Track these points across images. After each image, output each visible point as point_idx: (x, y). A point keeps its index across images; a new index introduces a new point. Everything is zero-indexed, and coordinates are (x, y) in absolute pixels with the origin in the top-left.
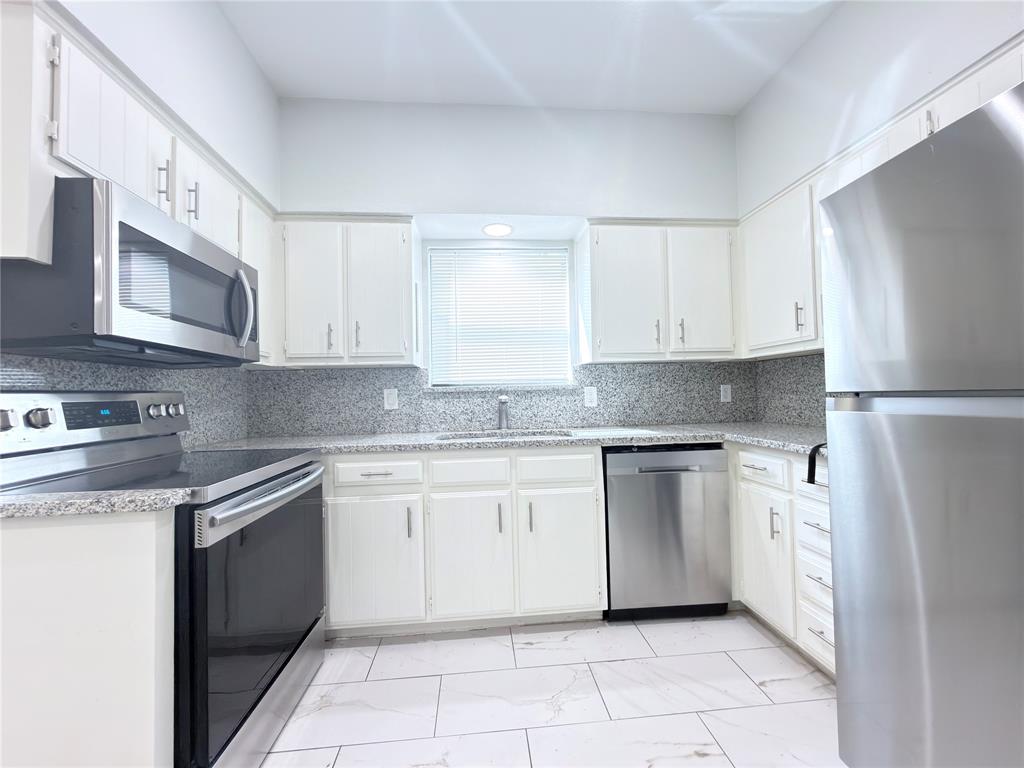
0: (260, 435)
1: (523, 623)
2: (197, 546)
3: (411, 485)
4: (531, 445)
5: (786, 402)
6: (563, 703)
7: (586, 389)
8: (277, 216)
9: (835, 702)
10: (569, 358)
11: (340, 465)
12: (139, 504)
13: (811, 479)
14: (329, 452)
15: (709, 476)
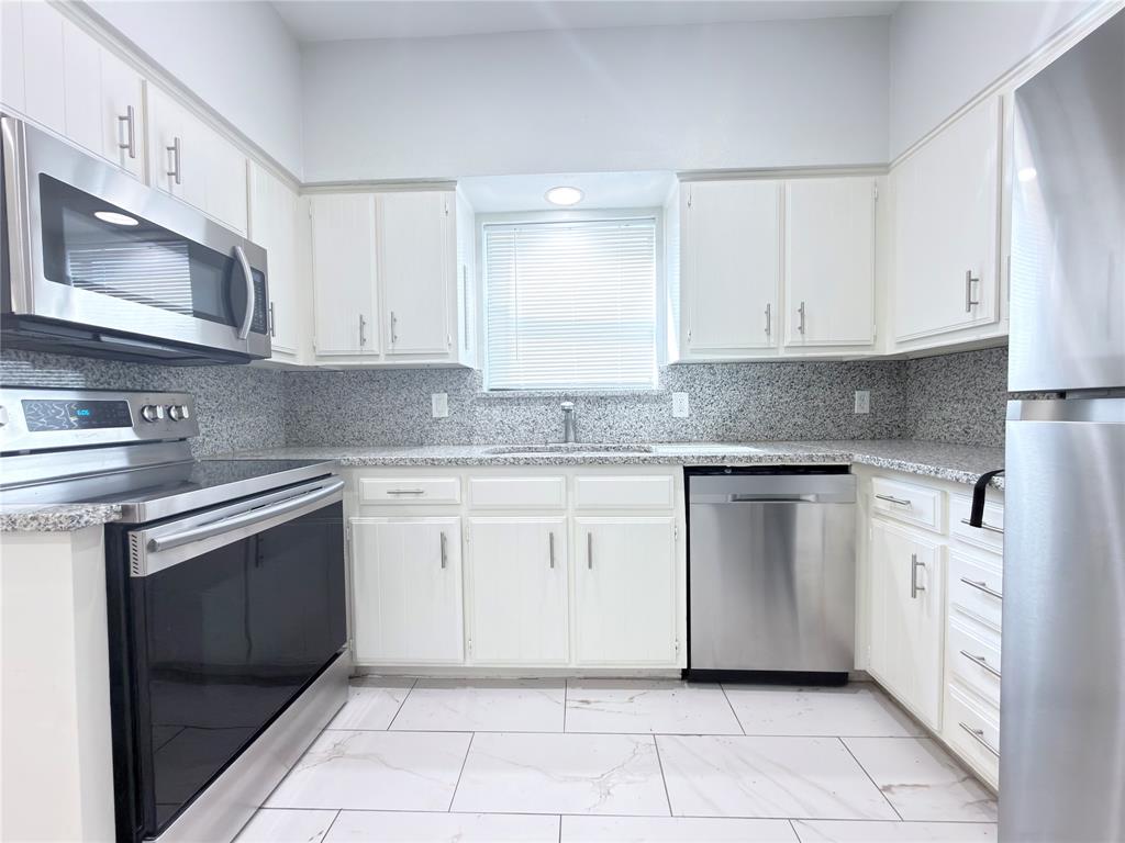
0: (299, 444)
1: (582, 676)
2: (133, 575)
3: (448, 506)
4: (592, 462)
5: (947, 414)
6: (614, 785)
7: (676, 396)
8: (303, 188)
9: (995, 827)
10: (655, 357)
11: (365, 480)
12: (43, 521)
13: (976, 520)
14: (352, 465)
15: (832, 508)
